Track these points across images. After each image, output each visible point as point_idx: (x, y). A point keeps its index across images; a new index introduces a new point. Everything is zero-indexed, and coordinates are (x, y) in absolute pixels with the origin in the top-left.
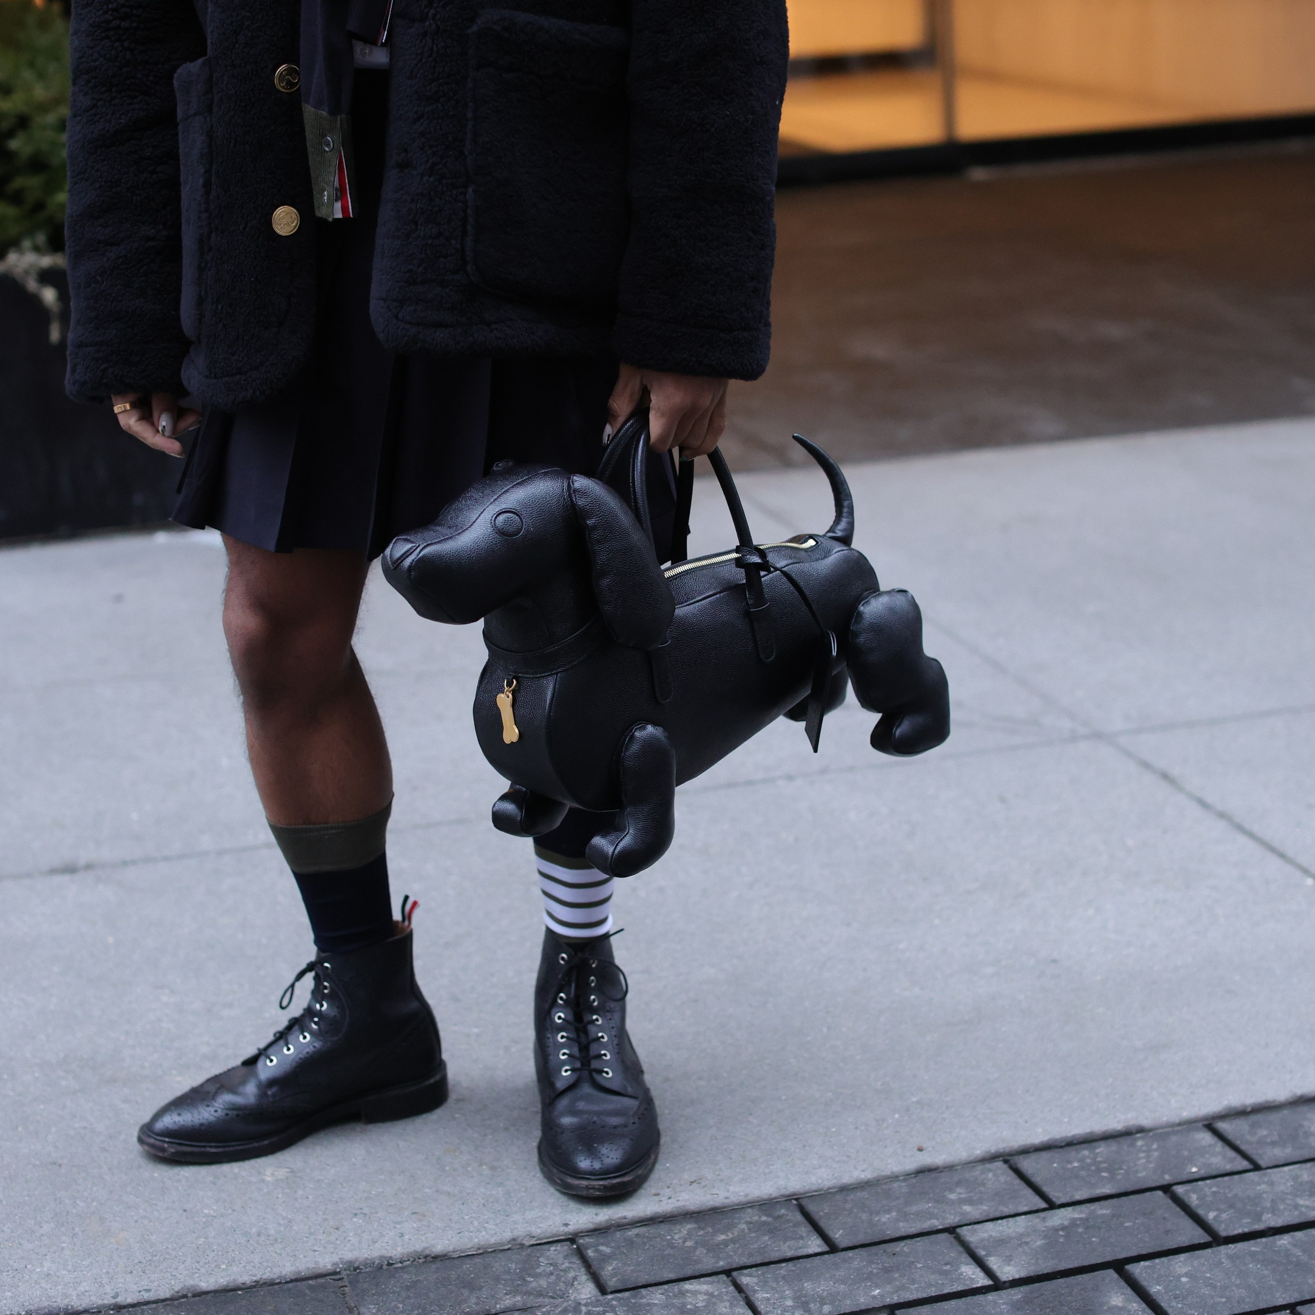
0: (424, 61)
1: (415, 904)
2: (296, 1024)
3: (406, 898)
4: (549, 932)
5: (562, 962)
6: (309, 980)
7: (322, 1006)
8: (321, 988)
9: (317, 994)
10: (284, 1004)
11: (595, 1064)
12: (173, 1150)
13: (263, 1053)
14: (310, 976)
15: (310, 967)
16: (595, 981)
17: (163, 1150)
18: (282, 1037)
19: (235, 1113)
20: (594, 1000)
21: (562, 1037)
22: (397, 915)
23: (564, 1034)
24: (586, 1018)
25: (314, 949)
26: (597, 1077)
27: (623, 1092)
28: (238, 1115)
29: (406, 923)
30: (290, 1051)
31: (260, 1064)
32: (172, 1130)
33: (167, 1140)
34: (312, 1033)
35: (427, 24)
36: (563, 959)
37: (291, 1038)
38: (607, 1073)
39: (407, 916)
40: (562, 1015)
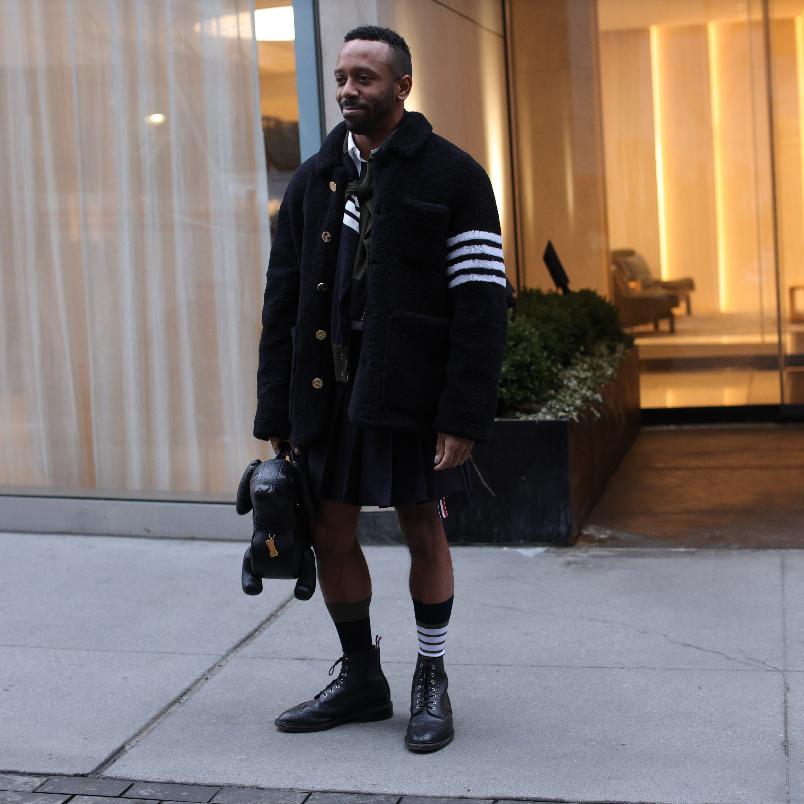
0: (372, 327)
1: (380, 637)
2: (334, 682)
3: (377, 636)
4: (420, 655)
5: (421, 666)
6: (340, 665)
7: (344, 674)
8: (345, 667)
9: (343, 671)
10: (331, 673)
11: (430, 705)
12: (288, 727)
13: (322, 693)
14: (341, 663)
15: (341, 659)
16: (434, 675)
17: (284, 727)
18: (329, 687)
19: (311, 714)
20: (433, 682)
21: (419, 695)
22: (374, 643)
23: (420, 694)
24: (429, 688)
25: (343, 653)
26: (430, 710)
27: (439, 716)
28: (312, 715)
29: (377, 645)
30: (332, 692)
31: (321, 696)
32: (287, 719)
33: (285, 723)
34: (341, 685)
35: (374, 314)
36: (422, 665)
37: (333, 687)
38: (434, 709)
39: (378, 643)
40: (420, 687)
